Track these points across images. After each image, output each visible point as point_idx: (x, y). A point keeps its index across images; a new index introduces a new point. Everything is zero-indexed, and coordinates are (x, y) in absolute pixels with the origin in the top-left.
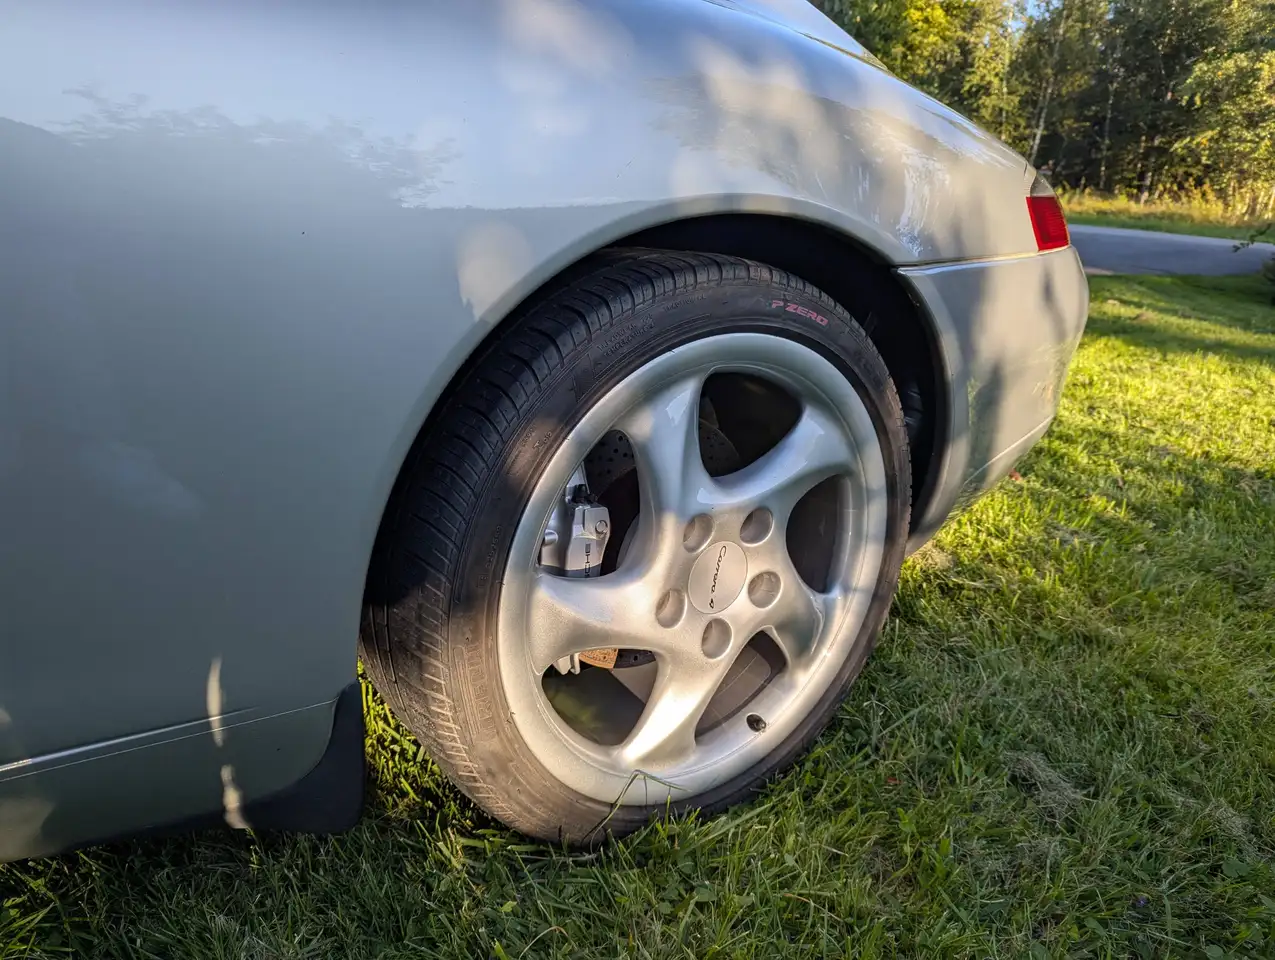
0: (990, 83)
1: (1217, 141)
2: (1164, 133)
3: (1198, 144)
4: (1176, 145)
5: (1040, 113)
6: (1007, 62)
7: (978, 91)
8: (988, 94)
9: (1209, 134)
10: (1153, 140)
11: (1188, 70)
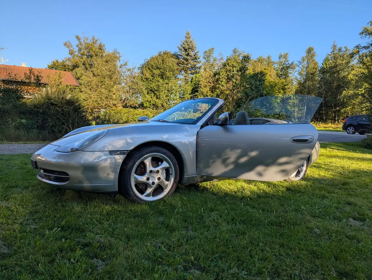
0: (291, 96)
1: (352, 109)
2: (339, 106)
3: (348, 110)
4: (342, 110)
5: (305, 103)
6: (294, 92)
7: (288, 98)
8: (291, 100)
9: (350, 107)
10: (336, 108)
11: (341, 93)
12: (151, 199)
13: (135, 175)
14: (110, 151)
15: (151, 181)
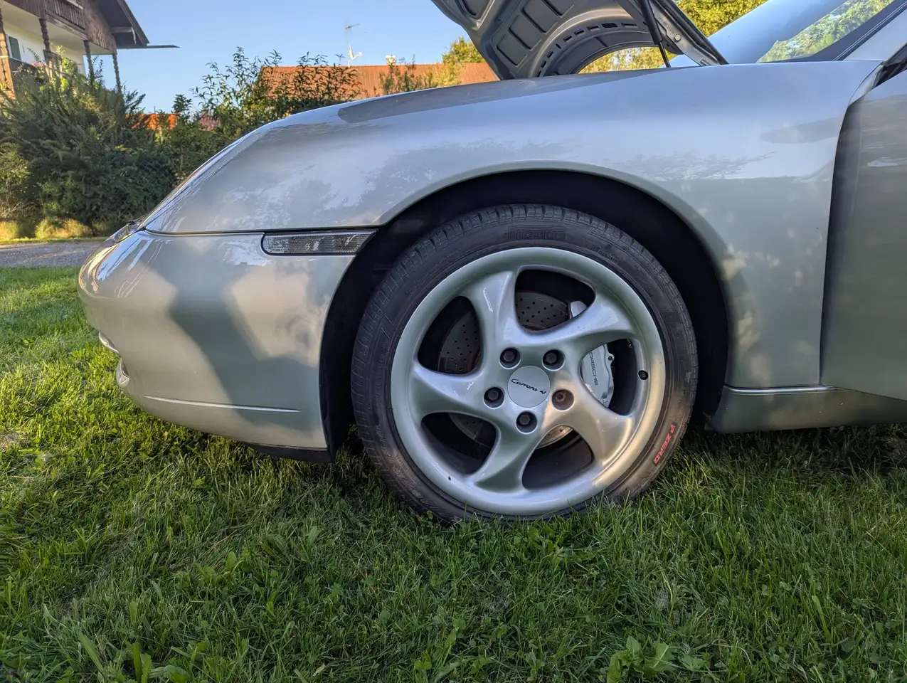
12: (519, 500)
13: (419, 371)
14: (267, 232)
15: (511, 409)
